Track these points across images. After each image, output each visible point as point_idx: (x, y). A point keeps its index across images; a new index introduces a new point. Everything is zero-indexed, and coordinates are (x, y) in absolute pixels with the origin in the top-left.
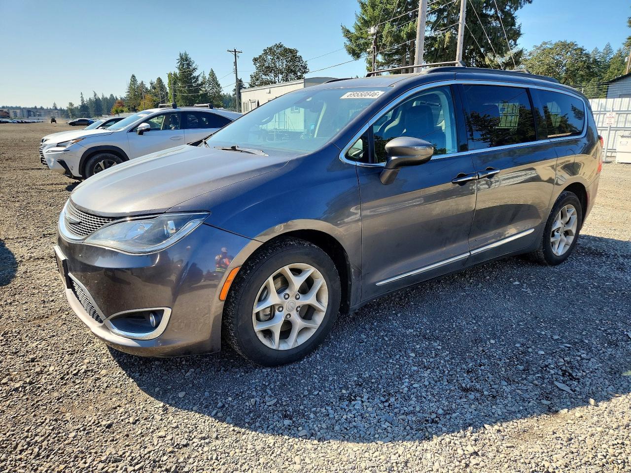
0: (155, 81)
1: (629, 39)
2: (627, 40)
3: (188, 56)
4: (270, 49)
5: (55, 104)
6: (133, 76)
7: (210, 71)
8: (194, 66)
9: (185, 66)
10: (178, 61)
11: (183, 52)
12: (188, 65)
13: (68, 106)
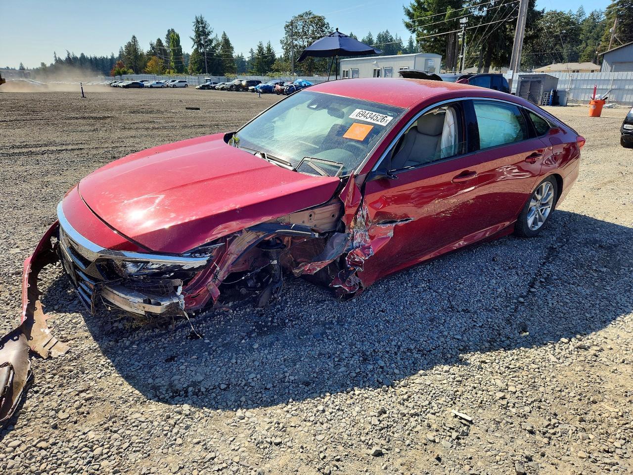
0: (155, 42)
1: (608, 8)
2: (606, 9)
3: (204, 19)
4: (301, 16)
5: (21, 64)
6: (134, 37)
7: (223, 33)
8: (209, 28)
9: (201, 29)
10: (193, 24)
11: (198, 15)
12: (203, 27)
13: (40, 66)
